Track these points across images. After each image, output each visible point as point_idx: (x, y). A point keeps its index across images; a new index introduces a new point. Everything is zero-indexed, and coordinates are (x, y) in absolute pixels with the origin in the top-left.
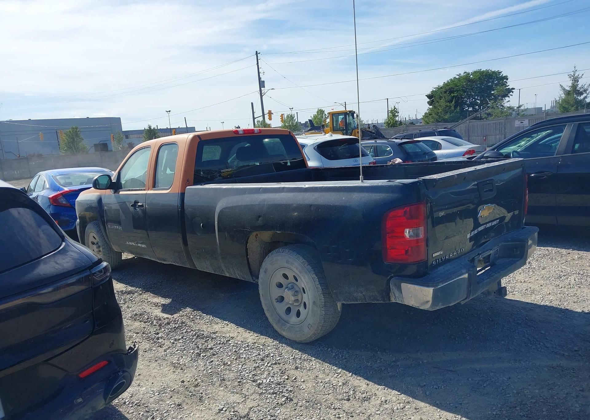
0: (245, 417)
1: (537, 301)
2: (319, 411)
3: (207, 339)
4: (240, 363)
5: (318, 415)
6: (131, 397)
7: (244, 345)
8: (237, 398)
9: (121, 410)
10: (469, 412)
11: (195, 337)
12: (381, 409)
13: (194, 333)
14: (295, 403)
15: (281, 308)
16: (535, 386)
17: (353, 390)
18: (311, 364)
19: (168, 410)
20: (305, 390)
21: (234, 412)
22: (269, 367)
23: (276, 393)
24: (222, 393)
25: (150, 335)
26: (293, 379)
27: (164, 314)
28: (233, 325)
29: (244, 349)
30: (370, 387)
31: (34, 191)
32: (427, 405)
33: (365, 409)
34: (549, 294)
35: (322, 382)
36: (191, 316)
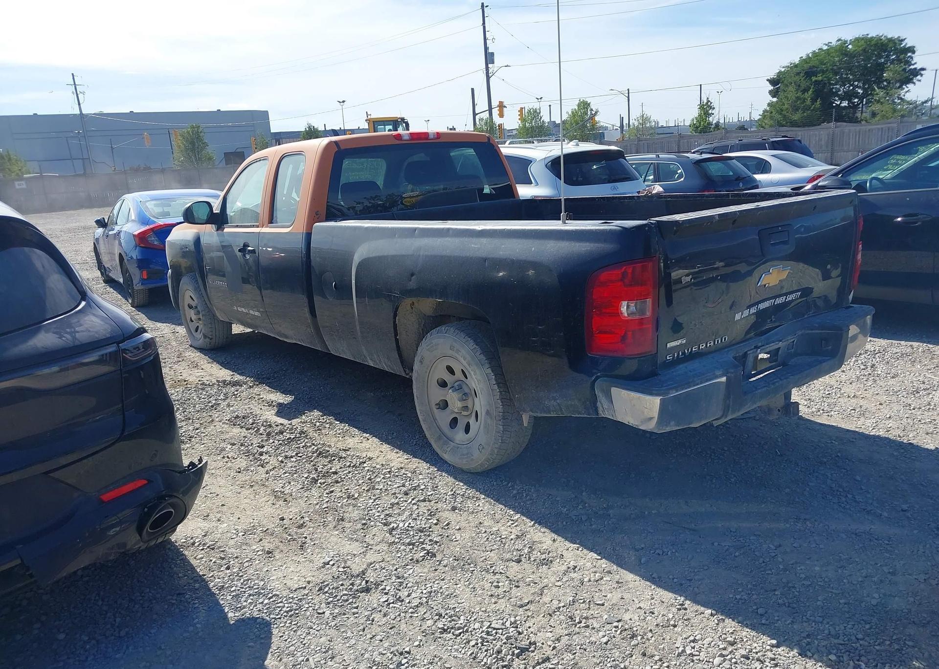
0: (358, 576)
1: (865, 429)
2: (470, 575)
3: (333, 458)
4: (372, 497)
5: (468, 581)
6: (205, 536)
7: (385, 471)
8: (355, 548)
9: (186, 553)
10: (699, 593)
11: (316, 454)
12: (565, 579)
13: (316, 448)
14: (438, 561)
15: (444, 418)
16: (817, 561)
17: (529, 547)
18: (477, 505)
19: (251, 559)
20: (457, 543)
21: (344, 568)
22: (413, 504)
23: (413, 544)
24: (335, 539)
25: (251, 448)
26: (445, 524)
27: (279, 418)
28: (376, 440)
29: (382, 476)
30: (556, 544)
31: (116, 223)
32: (638, 578)
33: (541, 578)
34: (890, 417)
35: (485, 532)
36: (318, 424)
